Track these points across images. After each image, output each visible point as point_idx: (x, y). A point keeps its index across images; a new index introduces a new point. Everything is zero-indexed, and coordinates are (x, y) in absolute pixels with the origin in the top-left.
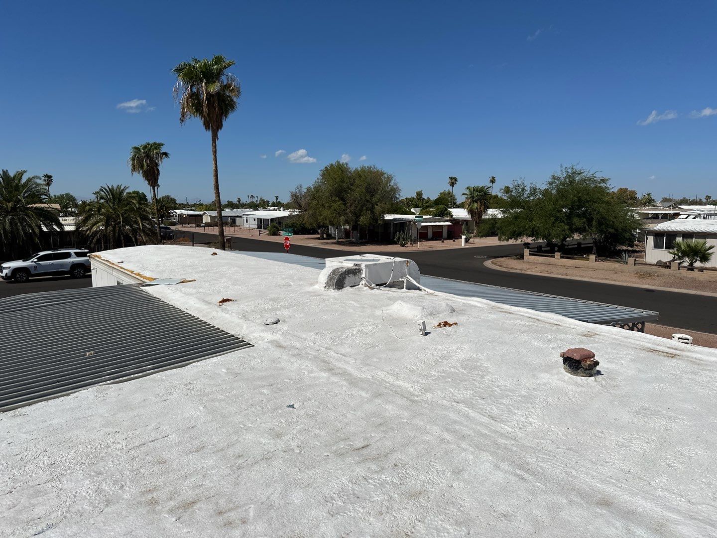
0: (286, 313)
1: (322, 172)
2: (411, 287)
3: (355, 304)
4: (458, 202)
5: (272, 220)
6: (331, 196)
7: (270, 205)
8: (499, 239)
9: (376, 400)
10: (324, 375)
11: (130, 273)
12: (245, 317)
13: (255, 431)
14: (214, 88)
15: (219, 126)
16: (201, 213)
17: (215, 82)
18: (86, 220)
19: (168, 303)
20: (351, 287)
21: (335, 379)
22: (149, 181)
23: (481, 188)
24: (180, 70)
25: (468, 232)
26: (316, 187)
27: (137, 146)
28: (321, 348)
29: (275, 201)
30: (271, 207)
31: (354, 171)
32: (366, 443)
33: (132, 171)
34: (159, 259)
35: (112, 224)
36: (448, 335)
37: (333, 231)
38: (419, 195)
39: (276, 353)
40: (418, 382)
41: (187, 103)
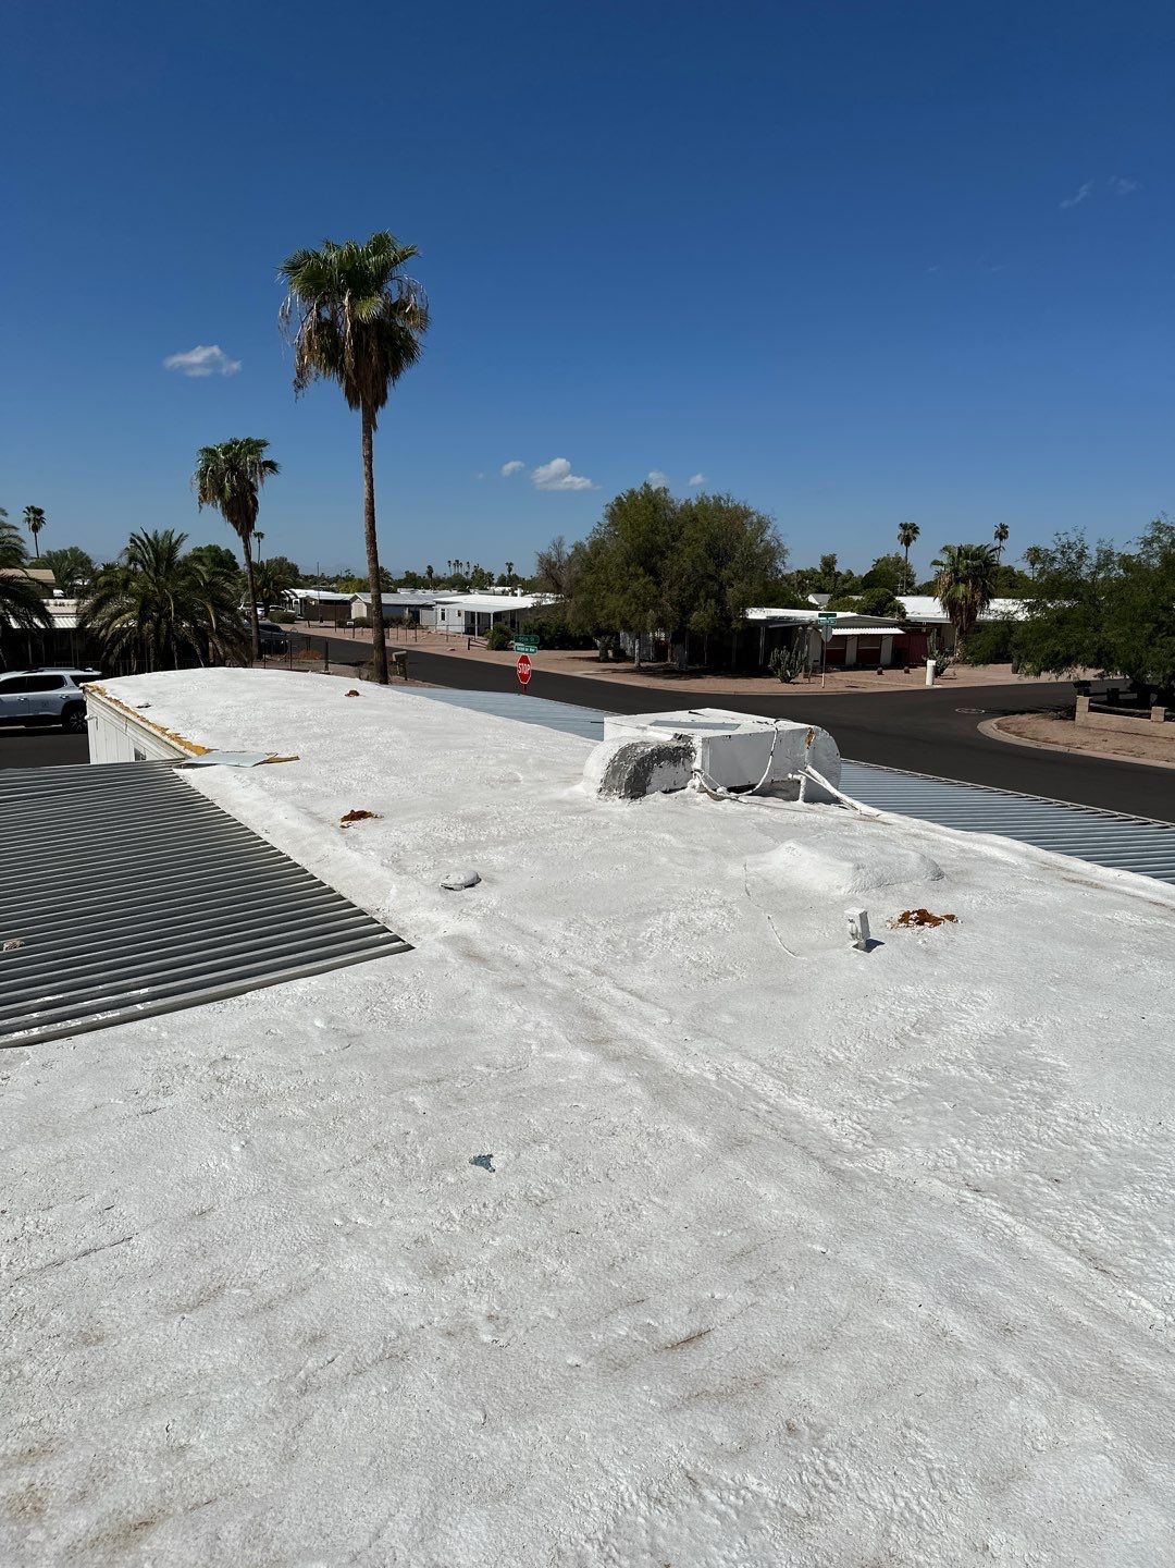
0: (497, 858)
1: (608, 508)
2: (816, 796)
3: (674, 841)
4: (919, 582)
5: (498, 616)
6: (628, 565)
7: (495, 581)
8: (1015, 671)
9: (729, 1162)
10: (583, 1057)
11: (158, 733)
12: (397, 864)
13: (373, 1243)
14: (370, 309)
15: (380, 398)
16: (348, 597)
17: (371, 295)
18: (97, 608)
19: (228, 812)
20: (665, 792)
21: (612, 1075)
22: (235, 524)
23: (978, 549)
24: (294, 268)
25: (941, 652)
26: (594, 544)
27: (211, 447)
28: (581, 969)
29: (506, 574)
30: (497, 586)
31: (682, 506)
32: (696, 1325)
33: (201, 501)
34: (229, 702)
35: (152, 616)
36: (930, 953)
37: (628, 643)
38: (829, 563)
39: (462, 977)
40: (852, 1107)
41: (309, 344)
